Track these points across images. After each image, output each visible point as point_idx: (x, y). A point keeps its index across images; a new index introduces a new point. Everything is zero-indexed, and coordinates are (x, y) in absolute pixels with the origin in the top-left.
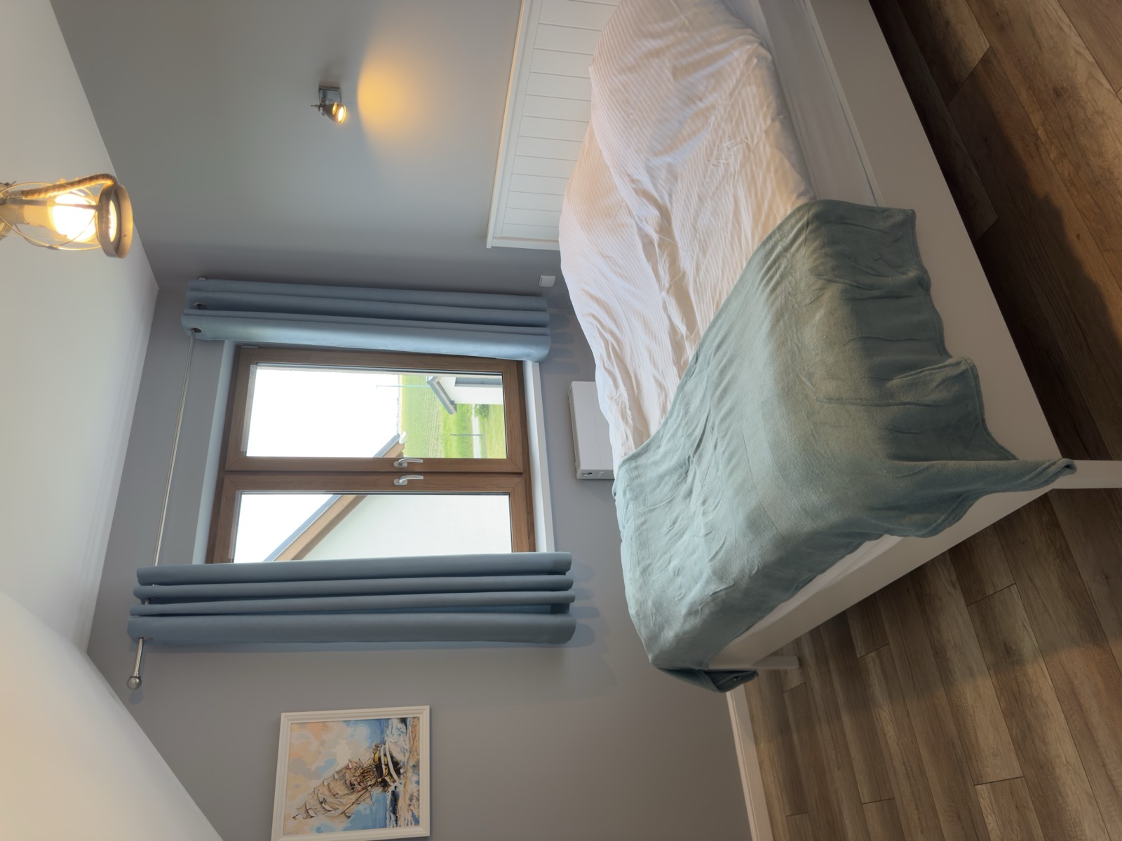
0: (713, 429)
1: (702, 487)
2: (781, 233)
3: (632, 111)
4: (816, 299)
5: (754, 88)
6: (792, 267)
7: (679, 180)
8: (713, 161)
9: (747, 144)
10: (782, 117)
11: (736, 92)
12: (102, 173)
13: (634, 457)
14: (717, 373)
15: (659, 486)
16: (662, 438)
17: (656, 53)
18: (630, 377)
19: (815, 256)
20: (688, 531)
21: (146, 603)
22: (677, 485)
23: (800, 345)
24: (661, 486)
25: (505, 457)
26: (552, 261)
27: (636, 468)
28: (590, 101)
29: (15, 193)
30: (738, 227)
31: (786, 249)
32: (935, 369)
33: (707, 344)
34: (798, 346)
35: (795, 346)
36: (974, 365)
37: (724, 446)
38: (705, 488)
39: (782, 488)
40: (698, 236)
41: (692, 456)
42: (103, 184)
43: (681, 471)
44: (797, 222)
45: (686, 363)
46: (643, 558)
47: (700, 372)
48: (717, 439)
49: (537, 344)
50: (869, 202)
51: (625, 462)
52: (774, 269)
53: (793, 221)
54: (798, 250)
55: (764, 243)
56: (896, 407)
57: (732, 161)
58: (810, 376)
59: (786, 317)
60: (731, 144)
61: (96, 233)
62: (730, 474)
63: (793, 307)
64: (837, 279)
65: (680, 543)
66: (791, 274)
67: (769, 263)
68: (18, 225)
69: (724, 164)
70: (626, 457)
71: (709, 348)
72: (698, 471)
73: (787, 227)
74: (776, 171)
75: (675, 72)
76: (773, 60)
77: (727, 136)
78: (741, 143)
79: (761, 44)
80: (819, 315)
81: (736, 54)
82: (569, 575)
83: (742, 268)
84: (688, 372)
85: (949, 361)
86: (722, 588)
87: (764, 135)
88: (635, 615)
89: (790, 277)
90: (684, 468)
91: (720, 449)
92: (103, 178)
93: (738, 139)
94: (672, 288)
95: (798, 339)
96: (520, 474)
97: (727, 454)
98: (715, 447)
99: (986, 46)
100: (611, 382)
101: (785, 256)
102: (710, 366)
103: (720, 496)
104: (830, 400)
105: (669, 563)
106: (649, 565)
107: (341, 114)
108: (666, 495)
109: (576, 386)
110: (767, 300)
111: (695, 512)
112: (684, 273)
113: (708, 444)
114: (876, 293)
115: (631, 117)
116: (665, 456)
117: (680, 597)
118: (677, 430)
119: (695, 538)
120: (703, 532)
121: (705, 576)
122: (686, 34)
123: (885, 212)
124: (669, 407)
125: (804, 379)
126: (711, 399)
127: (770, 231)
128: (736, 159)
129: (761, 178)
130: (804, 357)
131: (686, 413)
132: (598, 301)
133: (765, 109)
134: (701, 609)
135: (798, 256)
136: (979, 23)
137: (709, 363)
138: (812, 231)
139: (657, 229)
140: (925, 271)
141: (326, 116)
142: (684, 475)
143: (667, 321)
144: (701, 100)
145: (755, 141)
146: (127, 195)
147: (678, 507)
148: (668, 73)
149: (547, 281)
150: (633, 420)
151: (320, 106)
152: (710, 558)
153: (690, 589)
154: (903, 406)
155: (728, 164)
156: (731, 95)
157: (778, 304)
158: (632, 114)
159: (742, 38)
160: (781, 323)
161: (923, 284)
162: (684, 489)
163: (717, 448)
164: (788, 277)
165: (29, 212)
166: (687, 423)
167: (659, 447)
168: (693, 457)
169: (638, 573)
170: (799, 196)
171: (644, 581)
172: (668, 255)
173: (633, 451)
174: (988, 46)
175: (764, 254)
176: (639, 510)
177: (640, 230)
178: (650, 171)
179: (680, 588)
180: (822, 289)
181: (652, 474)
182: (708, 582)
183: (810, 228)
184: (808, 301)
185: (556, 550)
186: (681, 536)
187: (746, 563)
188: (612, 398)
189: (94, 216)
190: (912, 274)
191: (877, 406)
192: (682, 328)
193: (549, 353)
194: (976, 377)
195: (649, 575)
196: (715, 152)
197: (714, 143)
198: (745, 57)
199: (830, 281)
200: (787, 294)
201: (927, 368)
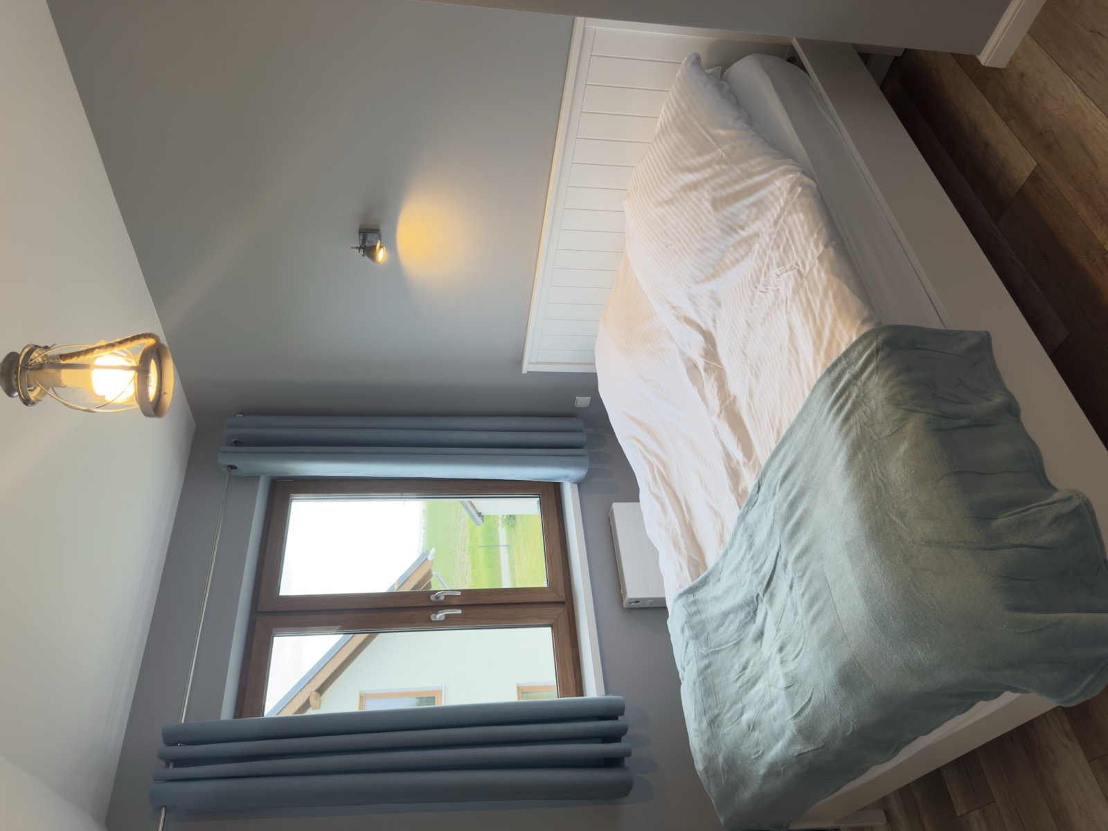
0: (785, 566)
1: (778, 631)
2: (848, 360)
3: (670, 242)
4: (897, 430)
5: (802, 216)
6: (865, 395)
7: (723, 305)
8: (761, 287)
9: (799, 271)
10: (835, 243)
11: (781, 220)
12: (144, 332)
13: (692, 590)
14: (785, 506)
15: (722, 624)
16: (722, 570)
17: (694, 186)
18: (679, 502)
19: (890, 384)
20: (762, 679)
21: (171, 767)
22: (744, 625)
23: (885, 480)
24: (725, 625)
25: (545, 585)
26: (589, 383)
27: (695, 602)
28: (624, 233)
29: (53, 357)
30: (795, 353)
31: (856, 377)
32: (1043, 505)
33: (770, 474)
34: (882, 481)
35: (880, 482)
36: (1088, 500)
37: (803, 587)
38: (781, 633)
39: (879, 641)
40: (748, 361)
41: (761, 594)
42: (145, 343)
43: (748, 609)
44: (865, 349)
45: (745, 491)
46: (710, 707)
47: (764, 502)
48: (793, 579)
49: (575, 465)
50: (935, 325)
51: (681, 595)
52: (844, 397)
53: (860, 347)
54: (869, 378)
55: (829, 371)
56: (1006, 550)
57: (782, 287)
58: (902, 515)
59: (864, 449)
60: (780, 270)
61: (135, 393)
62: (814, 620)
63: (871, 438)
64: (919, 409)
65: (753, 692)
66: (865, 403)
67: (837, 391)
68: (56, 389)
69: (773, 290)
70: (681, 591)
71: (774, 476)
72: (770, 612)
73: (855, 354)
74: (835, 298)
75: (717, 203)
76: (818, 187)
77: (774, 263)
78: (791, 269)
79: (804, 173)
80: (903, 448)
81: (778, 183)
82: (621, 721)
83: (804, 395)
84: (748, 501)
85: (1056, 496)
86: (810, 749)
87: (817, 261)
88: (703, 772)
89: (864, 407)
90: (751, 607)
91: (797, 591)
92: (145, 338)
93: (788, 266)
94: (723, 412)
95: (882, 474)
96: (562, 603)
97: (807, 597)
98: (791, 587)
99: (1032, 164)
100: (658, 507)
101: (855, 385)
102: (776, 497)
103: (801, 644)
104: (929, 543)
105: (742, 714)
106: (718, 715)
107: (381, 255)
108: (733, 635)
109: (619, 509)
110: (840, 430)
111: (769, 658)
112: (735, 397)
113: (782, 583)
114: (963, 422)
115: (670, 247)
116: (728, 591)
117: (756, 756)
118: (740, 564)
119: (772, 687)
120: (782, 683)
121: (788, 734)
122: (724, 167)
123: (957, 335)
124: (728, 538)
125: (894, 518)
126: (782, 533)
127: (834, 358)
128: (786, 284)
129: (818, 304)
130: (892, 493)
131: (751, 546)
132: (640, 423)
133: (815, 235)
134: (784, 770)
135: (871, 384)
136: (1021, 142)
137: (774, 494)
138: (883, 359)
139: (702, 354)
140: (1011, 397)
141: (366, 257)
142: (752, 614)
143: (719, 447)
144: (742, 228)
145: (808, 268)
146: (169, 352)
147: (747, 650)
148: (708, 205)
149: (583, 401)
150: (686, 548)
151: (359, 248)
152: (794, 714)
153: (769, 747)
154: (1015, 549)
155: (778, 290)
156: (776, 222)
157: (853, 434)
158: (670, 244)
159: (782, 168)
160: (860, 456)
161: (1011, 409)
162: (753, 629)
163: (794, 589)
164: (861, 406)
165: (66, 376)
166: (752, 557)
167: (719, 580)
168: (764, 596)
169: (705, 724)
170: (863, 322)
171: (712, 734)
172: (716, 379)
173: (689, 583)
174: (1036, 164)
175: (830, 381)
176: (701, 651)
177: (683, 354)
178: (691, 298)
179: (757, 745)
180: (902, 419)
181: (713, 610)
182: (792, 741)
183: (880, 355)
184: (888, 432)
185: (607, 693)
186: (754, 684)
187: (838, 722)
188: (660, 524)
189: (134, 377)
190: (998, 400)
191: (984, 549)
192: (738, 455)
193: (587, 474)
194: (1092, 513)
195: (718, 726)
196: (762, 279)
197: (761, 271)
198: (788, 186)
199: (911, 411)
200: (863, 425)
201: (1033, 505)
